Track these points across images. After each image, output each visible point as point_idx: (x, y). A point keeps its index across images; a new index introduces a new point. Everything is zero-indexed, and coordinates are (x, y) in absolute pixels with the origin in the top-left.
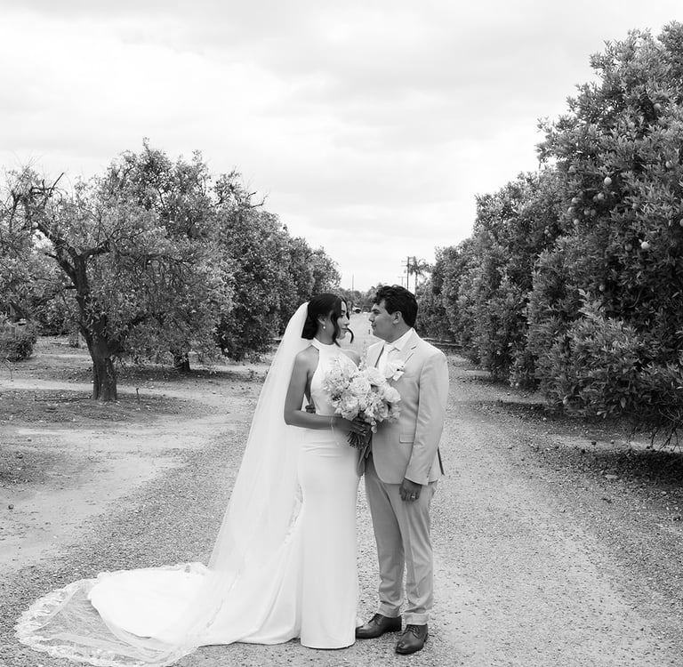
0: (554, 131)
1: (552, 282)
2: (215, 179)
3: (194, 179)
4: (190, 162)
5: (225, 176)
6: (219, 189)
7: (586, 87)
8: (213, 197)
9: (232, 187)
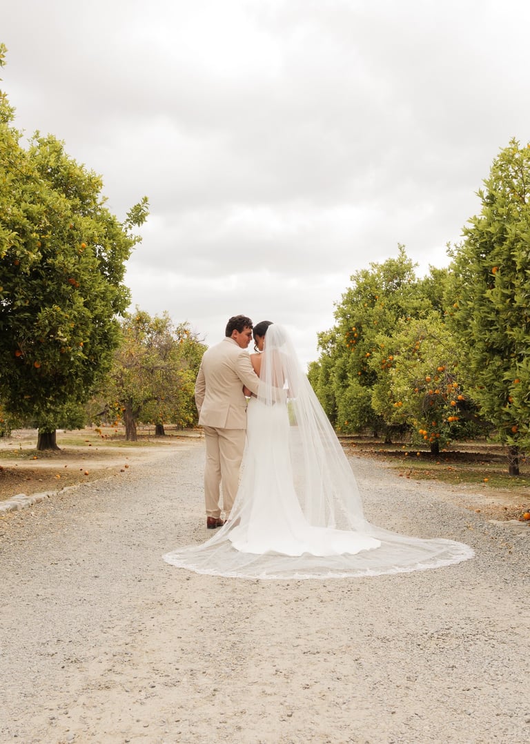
0: (341, 306)
1: (341, 372)
2: (176, 327)
3: (164, 326)
4: (161, 317)
5: (181, 324)
6: (178, 332)
7: (350, 288)
8: (175, 337)
9: (186, 331)
